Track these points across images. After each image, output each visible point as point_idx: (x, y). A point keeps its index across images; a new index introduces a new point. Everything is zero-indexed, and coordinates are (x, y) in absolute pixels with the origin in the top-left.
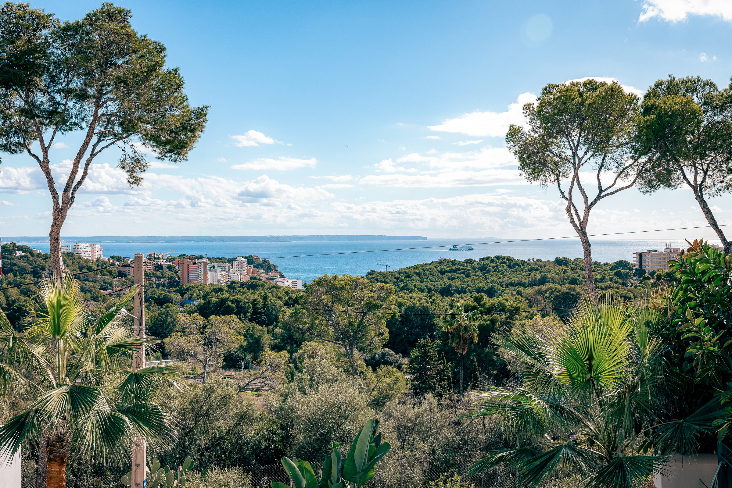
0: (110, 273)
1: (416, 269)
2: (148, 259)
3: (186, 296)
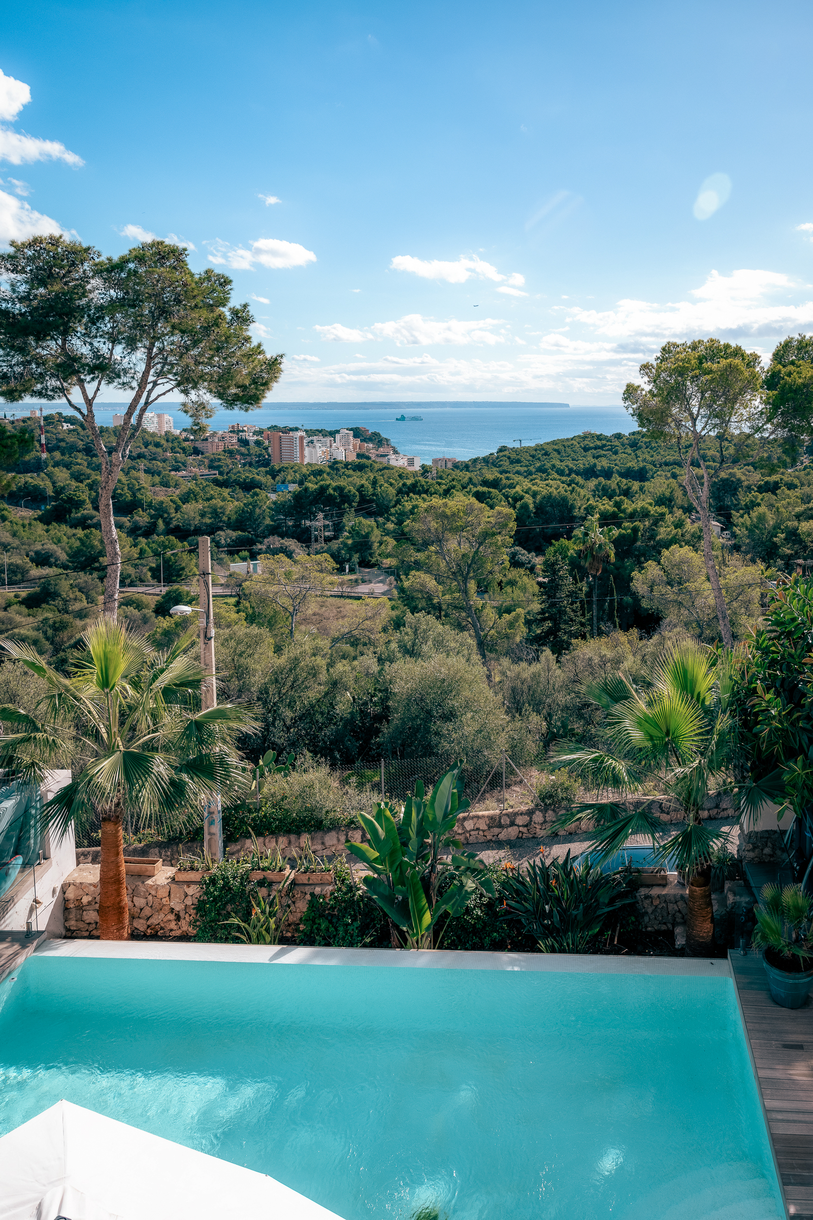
0: (184, 449)
1: (556, 445)
2: (231, 432)
3: (277, 478)
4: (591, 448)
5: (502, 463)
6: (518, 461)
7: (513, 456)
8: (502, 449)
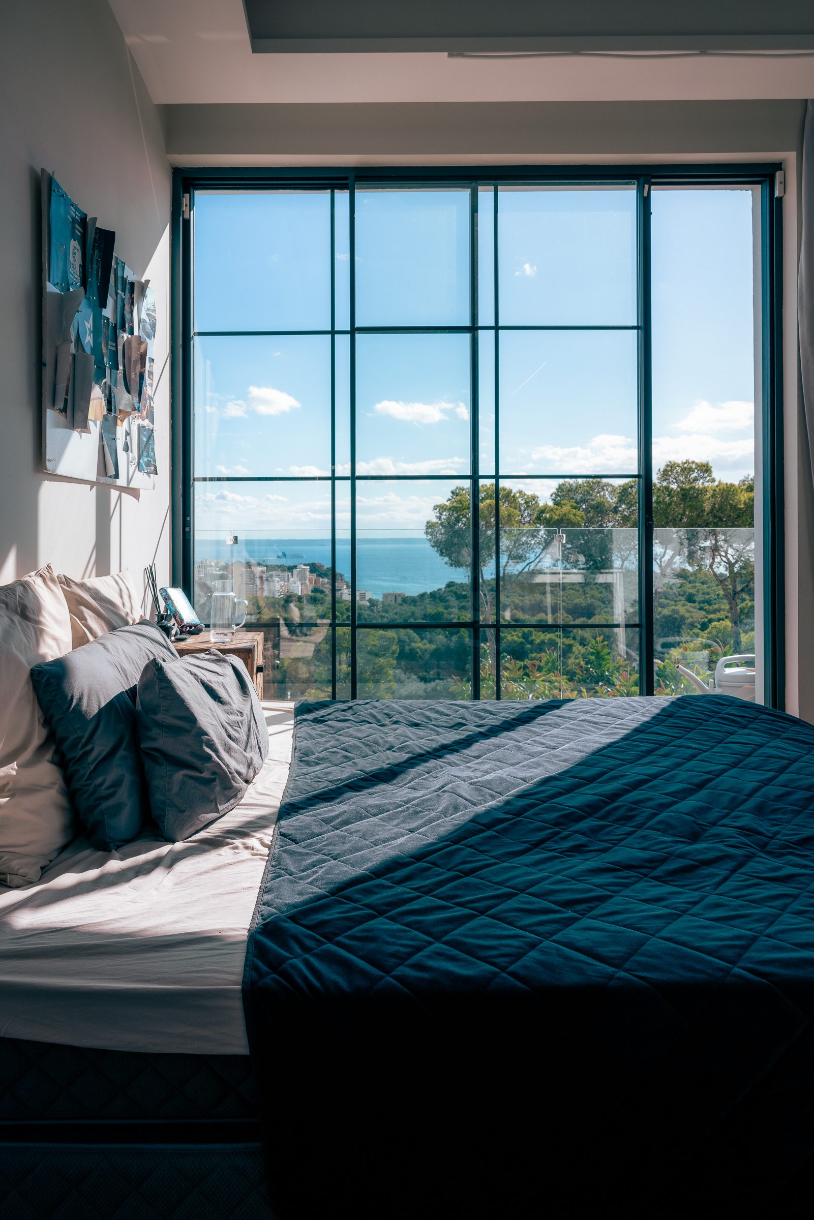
5: (448, 598)
6: (465, 597)
7: (460, 592)
8: (450, 585)
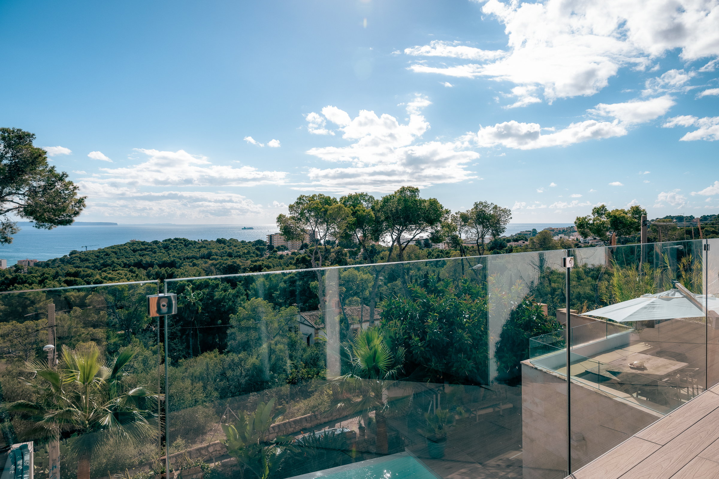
4: (138, 250)
5: (75, 261)
6: (87, 260)
7: (83, 257)
8: (73, 253)
